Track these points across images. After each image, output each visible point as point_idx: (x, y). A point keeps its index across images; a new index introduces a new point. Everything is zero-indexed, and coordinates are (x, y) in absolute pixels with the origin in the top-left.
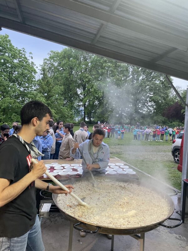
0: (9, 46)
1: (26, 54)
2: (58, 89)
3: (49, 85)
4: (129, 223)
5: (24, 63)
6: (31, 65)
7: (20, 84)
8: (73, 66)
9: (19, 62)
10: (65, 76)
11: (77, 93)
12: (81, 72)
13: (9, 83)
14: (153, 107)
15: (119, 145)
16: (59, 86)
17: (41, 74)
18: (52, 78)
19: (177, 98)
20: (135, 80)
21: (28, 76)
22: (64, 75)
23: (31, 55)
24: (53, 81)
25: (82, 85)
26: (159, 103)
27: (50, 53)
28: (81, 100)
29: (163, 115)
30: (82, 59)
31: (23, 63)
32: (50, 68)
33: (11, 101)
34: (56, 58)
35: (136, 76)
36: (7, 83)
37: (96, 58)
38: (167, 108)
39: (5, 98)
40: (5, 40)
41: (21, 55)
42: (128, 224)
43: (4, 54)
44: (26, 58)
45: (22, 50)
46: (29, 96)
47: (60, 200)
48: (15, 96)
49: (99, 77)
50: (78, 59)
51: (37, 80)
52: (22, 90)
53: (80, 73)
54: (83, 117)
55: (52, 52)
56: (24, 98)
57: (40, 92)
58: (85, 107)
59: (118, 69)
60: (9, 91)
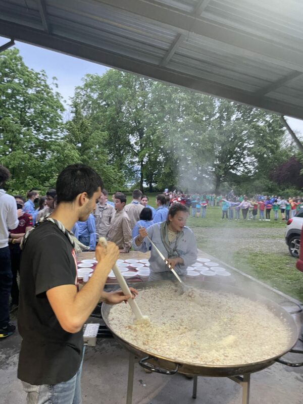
0: (19, 67)
1: (47, 80)
2: (98, 137)
3: (85, 130)
4: (226, 358)
5: (45, 94)
6: (55, 97)
7: (39, 129)
8: (124, 98)
9: (37, 93)
10: (110, 115)
11: (130, 143)
12: (136, 108)
13: (20, 126)
14: (254, 165)
15: (198, 226)
16: (101, 131)
17: (72, 112)
18: (90, 118)
19: (293, 150)
20: (225, 120)
21: (51, 115)
22: (107, 113)
23: (55, 82)
24: (91, 124)
25: (138, 131)
26: (264, 158)
27: (86, 78)
28: (136, 155)
29: (271, 178)
30: (137, 87)
31: (43, 94)
32: (86, 102)
33: (24, 156)
34: (95, 85)
35: (226, 113)
36: (18, 128)
37: (160, 85)
38: (276, 167)
39: (15, 150)
40: (13, 57)
41: (38, 81)
42: (224, 359)
43: (12, 81)
44: (47, 86)
45: (41, 73)
46: (53, 147)
47: (113, 319)
48: (30, 148)
49: (164, 117)
50: (130, 88)
51: (65, 123)
52: (41, 138)
53: (135, 110)
54: (139, 181)
55: (88, 75)
56: (45, 151)
57: (71, 141)
58: (142, 165)
59: (196, 103)
60: (20, 140)
